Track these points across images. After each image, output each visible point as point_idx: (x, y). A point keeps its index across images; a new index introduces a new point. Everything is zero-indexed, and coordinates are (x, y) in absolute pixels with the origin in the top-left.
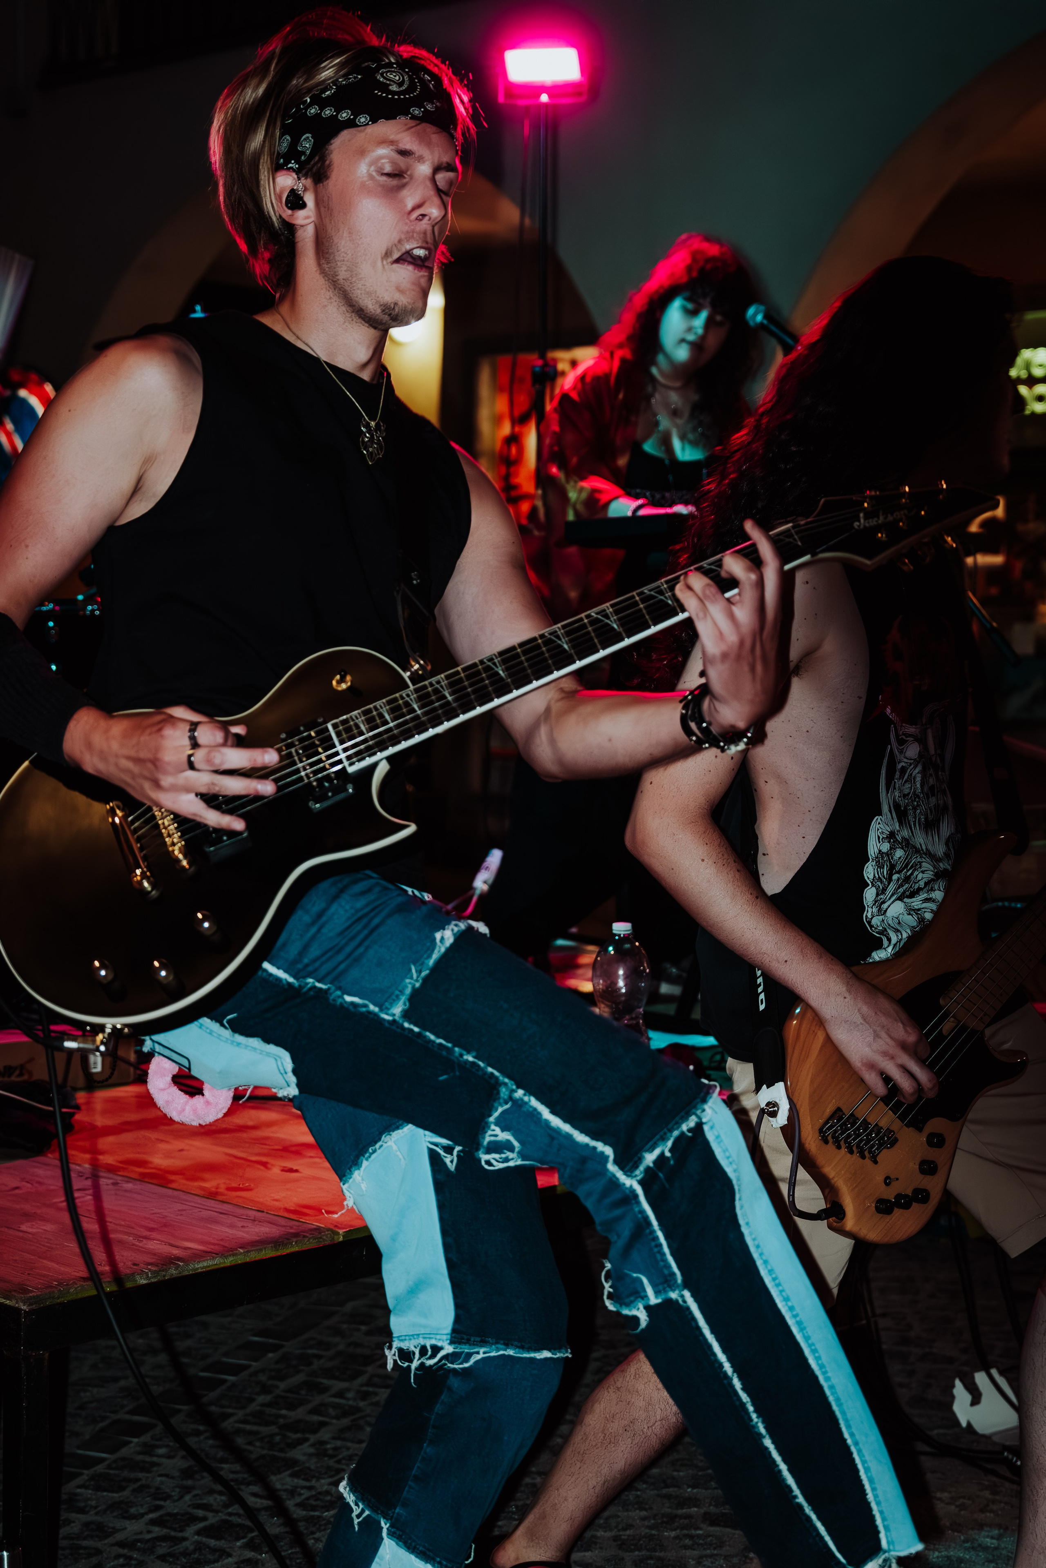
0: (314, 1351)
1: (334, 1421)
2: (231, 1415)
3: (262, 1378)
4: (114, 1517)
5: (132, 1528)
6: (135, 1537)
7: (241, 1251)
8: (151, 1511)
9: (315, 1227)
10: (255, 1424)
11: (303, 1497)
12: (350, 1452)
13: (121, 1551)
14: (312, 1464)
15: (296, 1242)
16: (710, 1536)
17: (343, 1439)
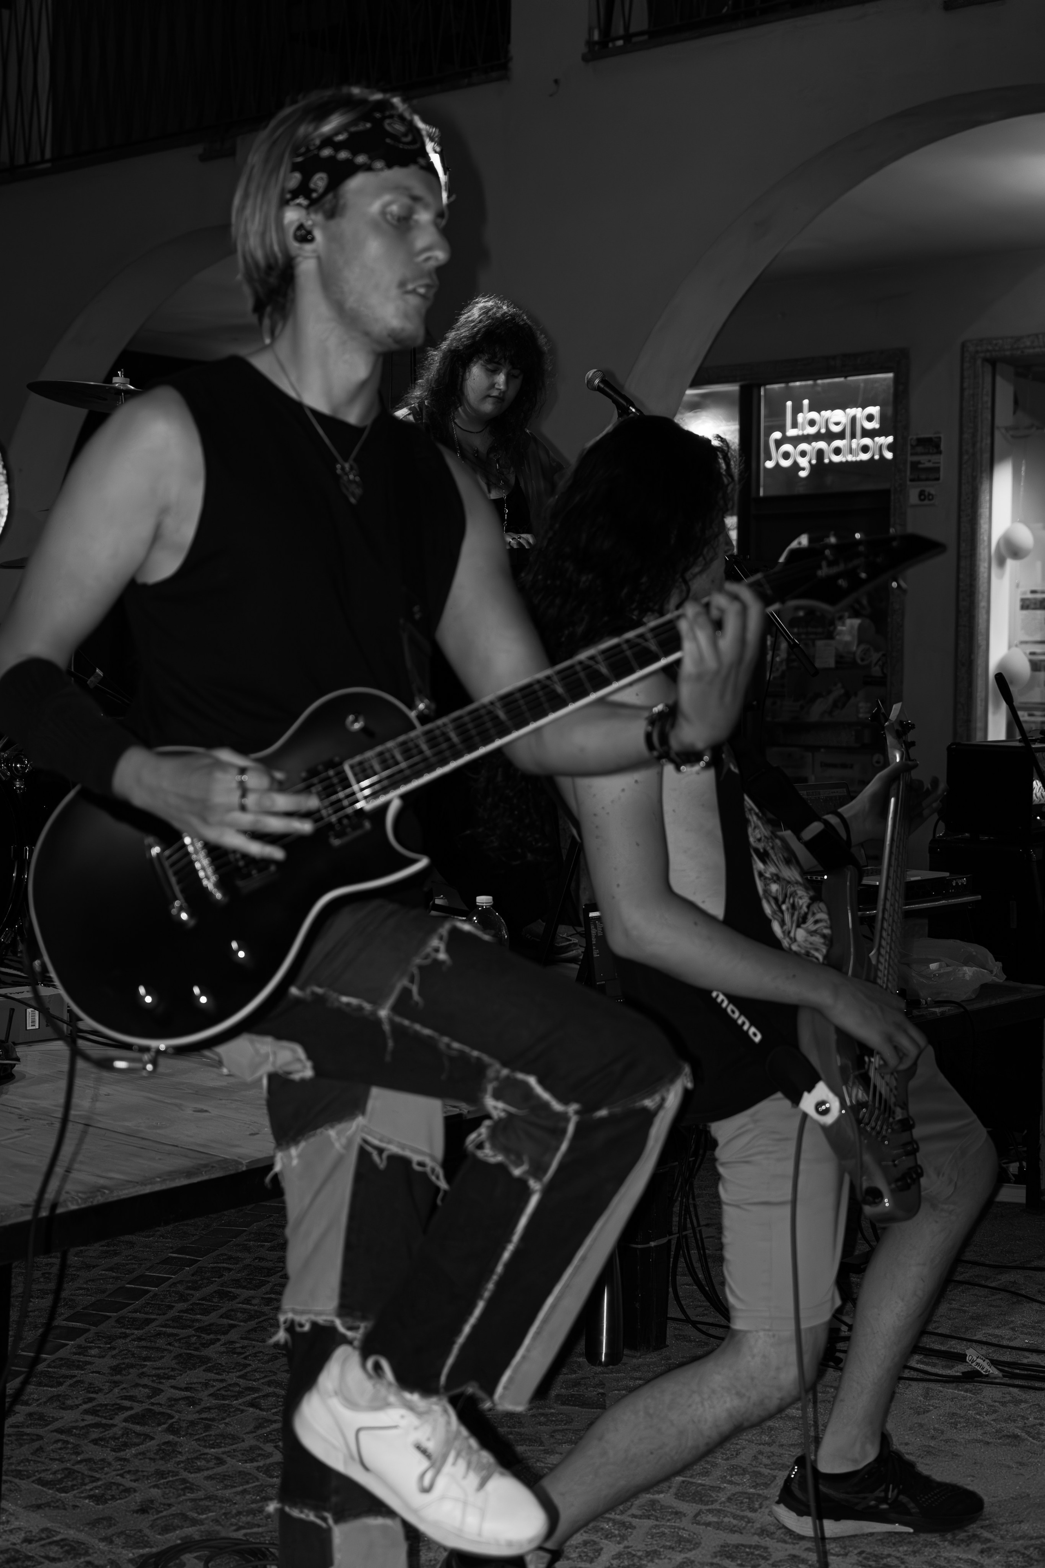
0: (225, 1265)
1: (242, 1324)
2: (154, 1320)
3: (180, 1288)
4: (53, 1408)
5: (69, 1417)
6: (71, 1425)
7: (158, 1180)
8: (85, 1403)
9: (220, 1159)
10: (174, 1327)
11: (215, 1388)
12: (256, 1350)
13: (59, 1436)
14: (223, 1360)
15: (206, 1172)
16: (561, 1414)
17: (250, 1339)
